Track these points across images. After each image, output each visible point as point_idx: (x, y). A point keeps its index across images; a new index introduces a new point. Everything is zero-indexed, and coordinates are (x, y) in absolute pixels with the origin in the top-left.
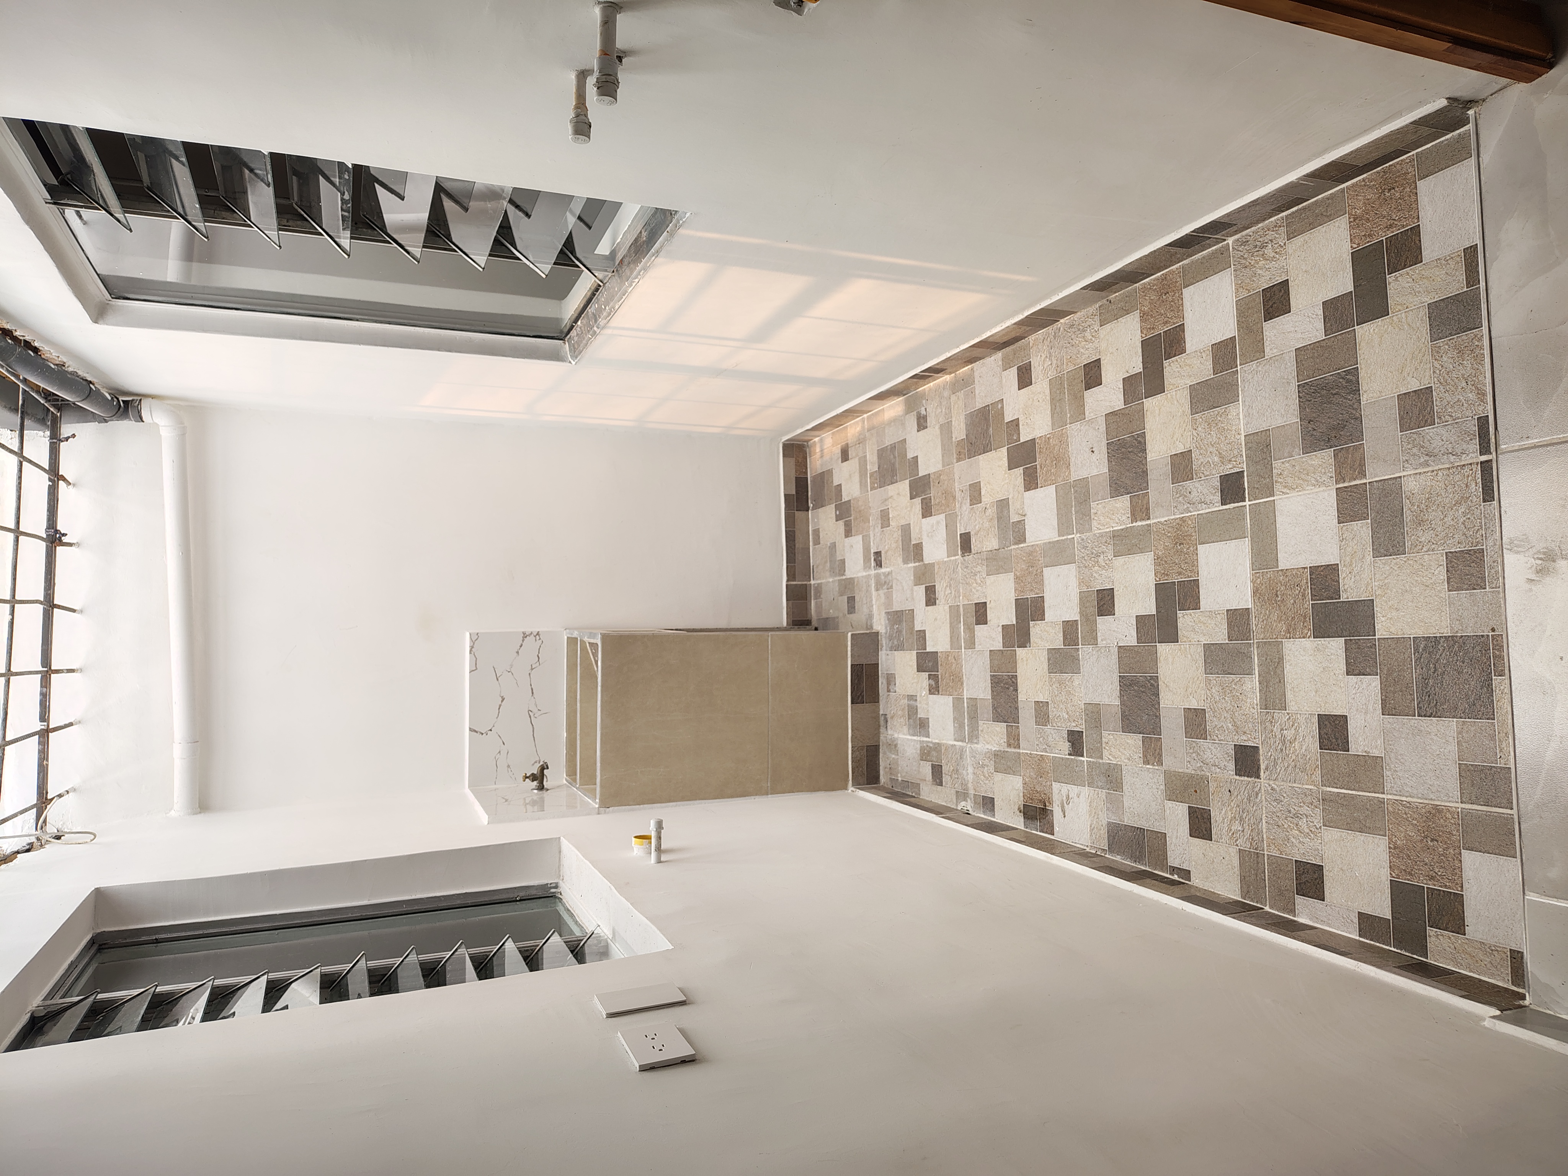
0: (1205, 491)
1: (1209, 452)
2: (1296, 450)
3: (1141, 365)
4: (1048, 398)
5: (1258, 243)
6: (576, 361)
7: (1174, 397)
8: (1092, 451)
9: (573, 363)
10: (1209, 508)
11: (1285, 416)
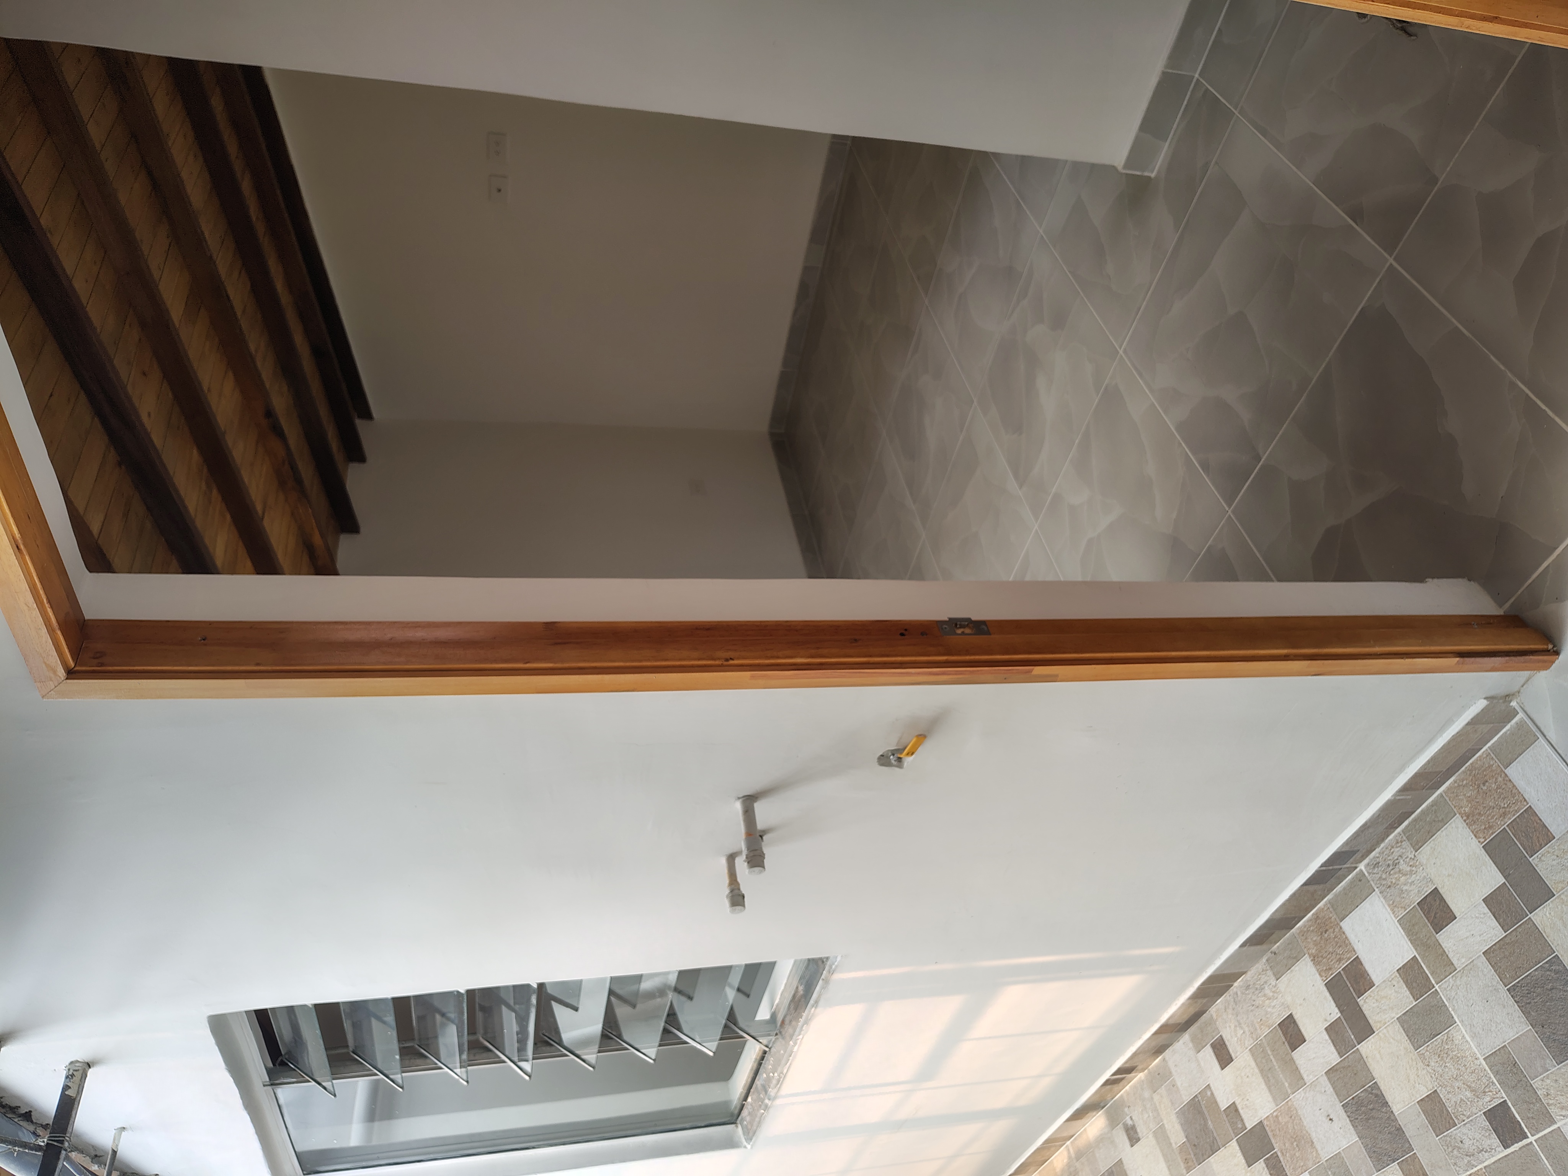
0: (1478, 1136)
1: (1456, 1088)
2: (1548, 1061)
3: (1337, 1010)
4: (1257, 1070)
5: (1389, 862)
6: (751, 1143)
7: (1387, 1035)
8: (1330, 1119)
9: (749, 1147)
10: (1493, 1156)
11: (1513, 1026)
